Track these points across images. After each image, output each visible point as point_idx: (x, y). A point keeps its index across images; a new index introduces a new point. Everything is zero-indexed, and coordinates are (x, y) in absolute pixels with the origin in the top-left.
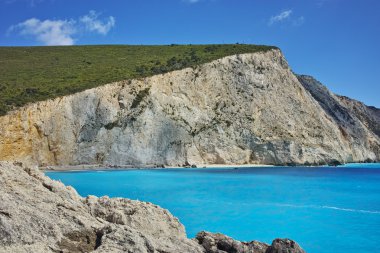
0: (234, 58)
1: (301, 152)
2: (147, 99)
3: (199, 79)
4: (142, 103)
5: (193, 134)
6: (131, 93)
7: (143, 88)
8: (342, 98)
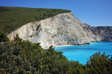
0: (61, 14)
1: (80, 41)
2: (40, 27)
3: (53, 21)
4: (39, 29)
5: (53, 37)
6: (36, 26)
7: (39, 24)
8: (85, 24)
